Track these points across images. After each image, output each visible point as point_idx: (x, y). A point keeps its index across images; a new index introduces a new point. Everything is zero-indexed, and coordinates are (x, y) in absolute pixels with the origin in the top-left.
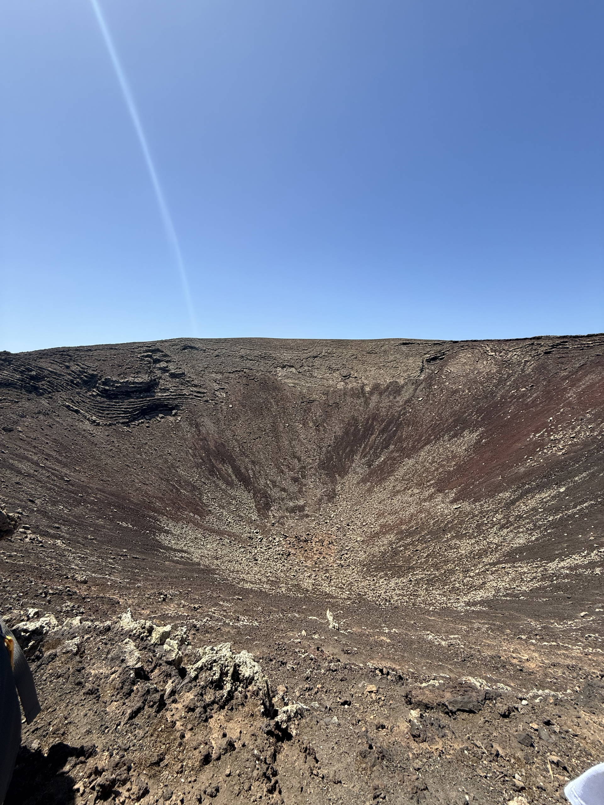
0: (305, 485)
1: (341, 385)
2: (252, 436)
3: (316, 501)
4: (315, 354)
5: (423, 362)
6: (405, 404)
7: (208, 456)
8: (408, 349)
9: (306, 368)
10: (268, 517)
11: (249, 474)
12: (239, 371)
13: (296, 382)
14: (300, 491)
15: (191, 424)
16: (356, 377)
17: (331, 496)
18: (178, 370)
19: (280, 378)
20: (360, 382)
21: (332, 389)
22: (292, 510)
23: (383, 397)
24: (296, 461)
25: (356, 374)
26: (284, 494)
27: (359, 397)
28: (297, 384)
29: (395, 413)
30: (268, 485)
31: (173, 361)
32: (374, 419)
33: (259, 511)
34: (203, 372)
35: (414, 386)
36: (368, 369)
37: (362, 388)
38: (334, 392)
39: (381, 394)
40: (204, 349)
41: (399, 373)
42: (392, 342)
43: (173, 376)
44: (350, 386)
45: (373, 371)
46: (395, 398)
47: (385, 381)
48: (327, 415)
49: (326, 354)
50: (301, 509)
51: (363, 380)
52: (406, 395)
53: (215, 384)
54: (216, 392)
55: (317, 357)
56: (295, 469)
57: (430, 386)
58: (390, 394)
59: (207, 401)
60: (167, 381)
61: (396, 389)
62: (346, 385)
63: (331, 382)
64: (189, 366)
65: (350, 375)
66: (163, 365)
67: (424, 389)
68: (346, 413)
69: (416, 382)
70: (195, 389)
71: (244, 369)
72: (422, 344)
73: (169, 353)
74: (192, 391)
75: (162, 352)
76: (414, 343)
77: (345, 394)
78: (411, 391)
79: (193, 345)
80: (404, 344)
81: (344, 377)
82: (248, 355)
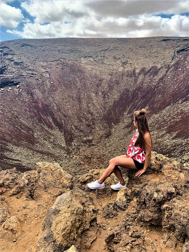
0: (94, 129)
1: (121, 69)
2: (65, 101)
3: (99, 138)
4: (106, 48)
5: (174, 53)
6: (159, 81)
7: (38, 112)
8: (166, 44)
9: (100, 58)
10: (71, 145)
11: (62, 122)
12: (57, 60)
13: (93, 67)
14: (91, 132)
15: (28, 93)
16: (131, 63)
17: (108, 135)
18: (19, 60)
19: (83, 65)
20: (133, 66)
21: (115, 72)
22: (85, 142)
23: (146, 76)
24: (90, 115)
25: (131, 61)
26: (82, 134)
27: (131, 76)
28: (93, 68)
29: (153, 86)
30: (73, 128)
31: (16, 55)
32: (139, 90)
33: (66, 142)
34: (35, 61)
35: (166, 69)
36: (139, 58)
37: (134, 71)
38: (116, 73)
39: (145, 74)
40: (36, 46)
41: (158, 60)
42: (157, 39)
43: (16, 63)
44: (126, 70)
45: (142, 60)
46: (154, 77)
47: (149, 66)
48: (111, 88)
49: (113, 48)
50: (90, 141)
51: (135, 66)
52: (160, 75)
53: (42, 69)
54: (43, 74)
55: (107, 50)
56: (89, 120)
57: (177, 69)
58: (151, 74)
59: (37, 79)
60: (13, 67)
61: (155, 71)
62: (124, 69)
63: (115, 67)
64: (26, 57)
65: (127, 62)
66: (10, 57)
67: (172, 71)
68: (123, 86)
69: (169, 66)
70: (30, 72)
71: (60, 59)
72: (176, 40)
73: (13, 49)
74: (28, 73)
75: (9, 48)
76: (171, 40)
77: (123, 75)
78: (164, 72)
79: (28, 44)
80: (164, 40)
81: (123, 63)
82: (63, 50)
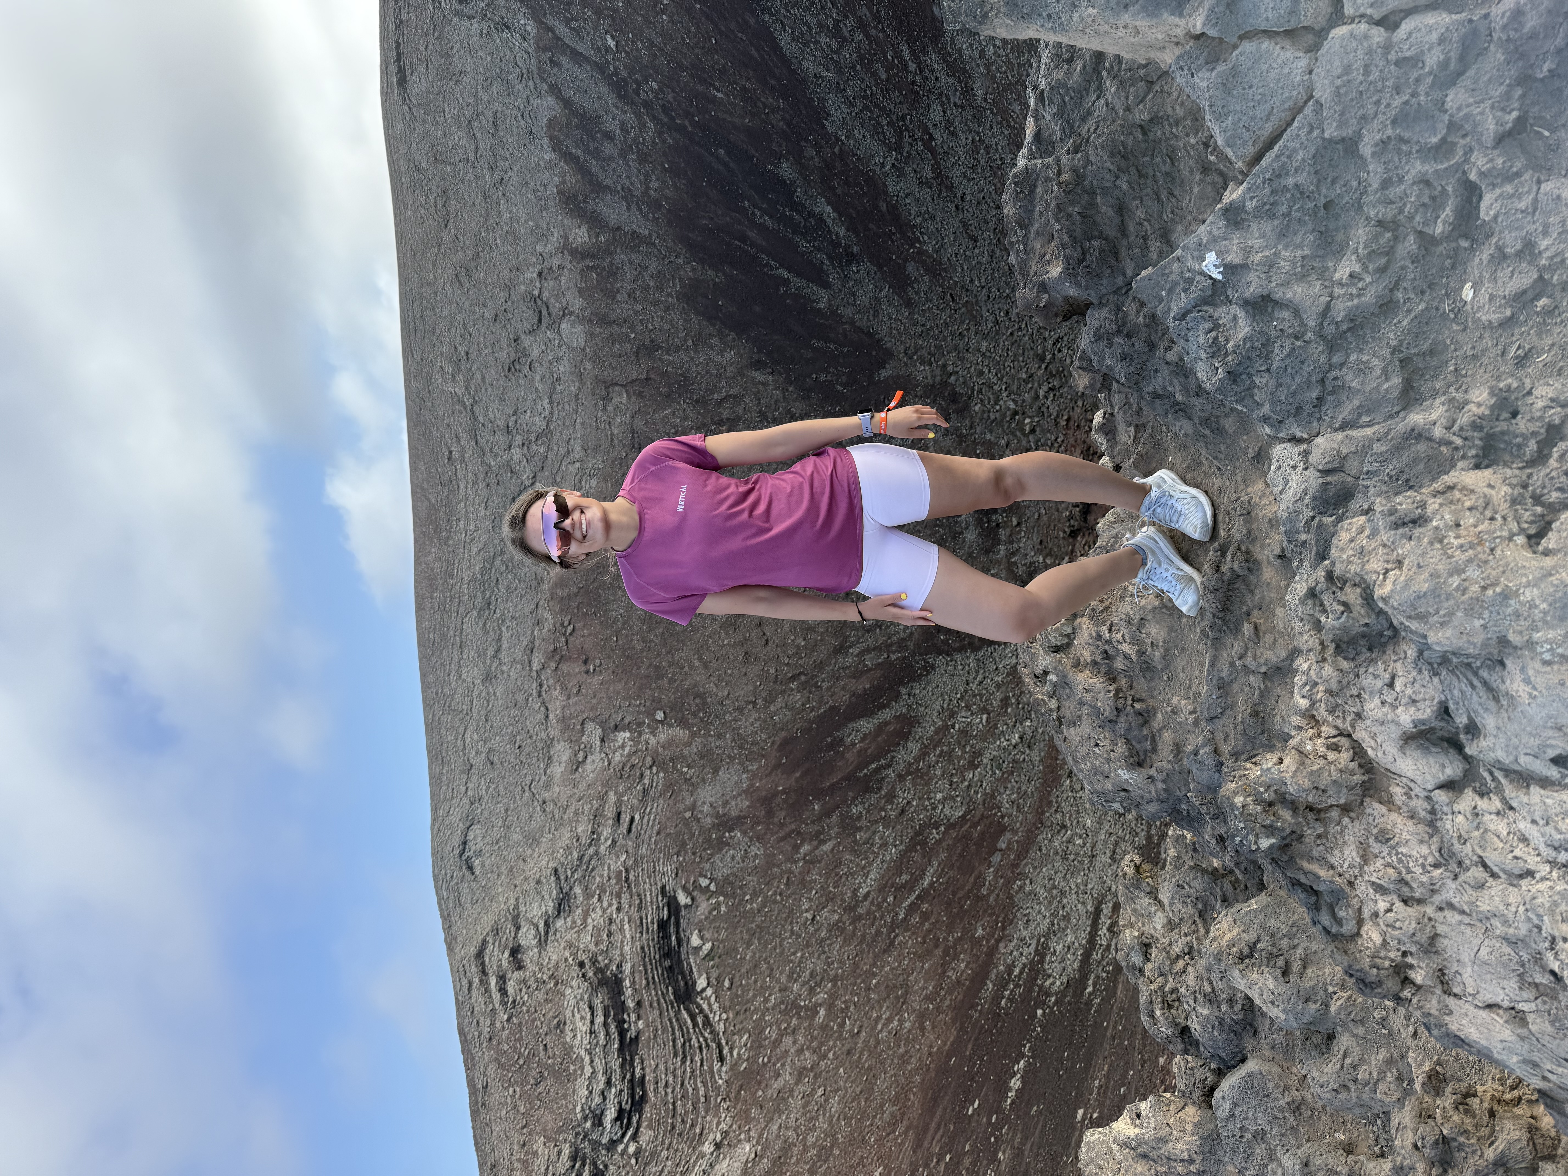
1: (574, 332)
5: (471, 17)
6: (632, 103)
7: (819, 794)
11: (878, 666)
16: (541, 275)
18: (545, 888)
25: (528, 275)
27: (612, 272)
29: (664, 141)
32: (689, 222)
35: (565, 61)
40: (465, 801)
41: (514, 112)
42: (399, 126)
43: (563, 904)
45: (517, 209)
46: (609, 137)
47: (550, 166)
49: (460, 378)
51: (550, 248)
52: (598, 97)
53: (589, 767)
54: (613, 764)
55: (473, 413)
59: (645, 793)
60: (584, 923)
62: (571, 314)
63: (563, 368)
64: (529, 852)
65: (532, 296)
66: (527, 938)
67: (574, 24)
68: (669, 320)
69: (545, 49)
70: (606, 832)
71: (531, 670)
72: (397, 8)
74: (614, 841)
76: (398, 43)
